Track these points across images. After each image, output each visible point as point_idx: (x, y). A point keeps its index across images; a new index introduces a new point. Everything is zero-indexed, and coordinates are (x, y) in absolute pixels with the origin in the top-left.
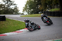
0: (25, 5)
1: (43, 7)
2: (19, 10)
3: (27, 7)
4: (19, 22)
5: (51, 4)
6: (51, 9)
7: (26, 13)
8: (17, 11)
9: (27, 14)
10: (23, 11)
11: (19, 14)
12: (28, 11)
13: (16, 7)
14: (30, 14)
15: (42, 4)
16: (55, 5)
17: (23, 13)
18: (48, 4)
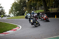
0: (11, 8)
1: (28, 9)
2: (5, 12)
3: (13, 9)
4: (6, 24)
5: (36, 5)
6: (36, 10)
7: (12, 15)
8: (4, 13)
9: (14, 16)
10: (9, 13)
11: (5, 16)
12: (14, 13)
13: (3, 9)
14: (16, 16)
15: (27, 6)
16: (39, 6)
17: (9, 15)
18: (33, 6)
